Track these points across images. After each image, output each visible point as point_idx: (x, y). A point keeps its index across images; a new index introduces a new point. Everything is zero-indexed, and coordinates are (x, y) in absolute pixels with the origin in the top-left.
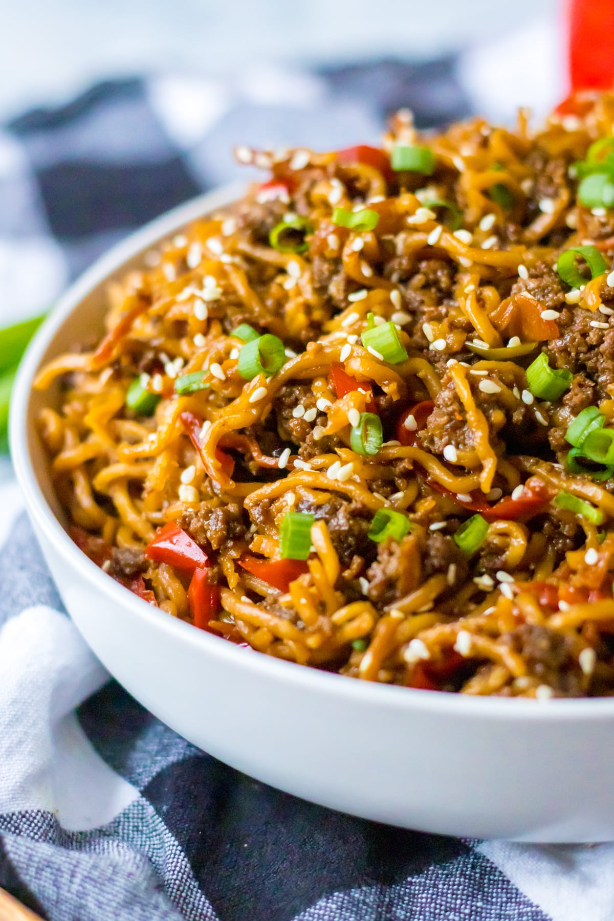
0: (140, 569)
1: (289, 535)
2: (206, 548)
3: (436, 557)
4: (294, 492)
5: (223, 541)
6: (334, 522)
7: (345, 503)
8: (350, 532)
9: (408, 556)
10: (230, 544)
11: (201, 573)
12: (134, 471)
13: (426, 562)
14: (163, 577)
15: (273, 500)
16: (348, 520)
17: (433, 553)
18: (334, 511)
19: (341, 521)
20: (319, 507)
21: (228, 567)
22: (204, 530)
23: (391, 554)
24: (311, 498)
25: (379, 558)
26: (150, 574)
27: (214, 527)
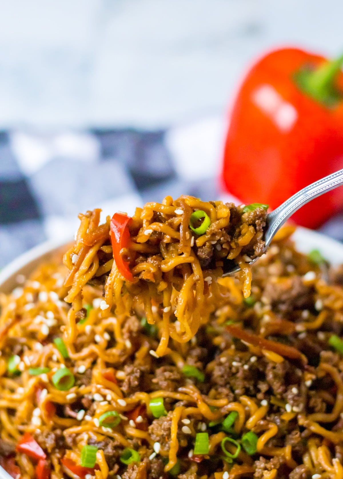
0: (12, 455)
1: (86, 456)
2: (45, 451)
3: (154, 473)
4: (87, 434)
5: (53, 449)
6: (106, 451)
7: (111, 441)
8: (114, 456)
9: (141, 473)
10: (57, 450)
11: (42, 463)
12: (11, 405)
13: (150, 475)
14: (24, 461)
15: (78, 434)
16: (113, 450)
17: (153, 471)
18: (106, 445)
19: (110, 450)
20: (99, 443)
21: (55, 462)
22: (45, 443)
23: (133, 470)
24: (95, 438)
25: (128, 470)
26: (17, 458)
27: (50, 443)
